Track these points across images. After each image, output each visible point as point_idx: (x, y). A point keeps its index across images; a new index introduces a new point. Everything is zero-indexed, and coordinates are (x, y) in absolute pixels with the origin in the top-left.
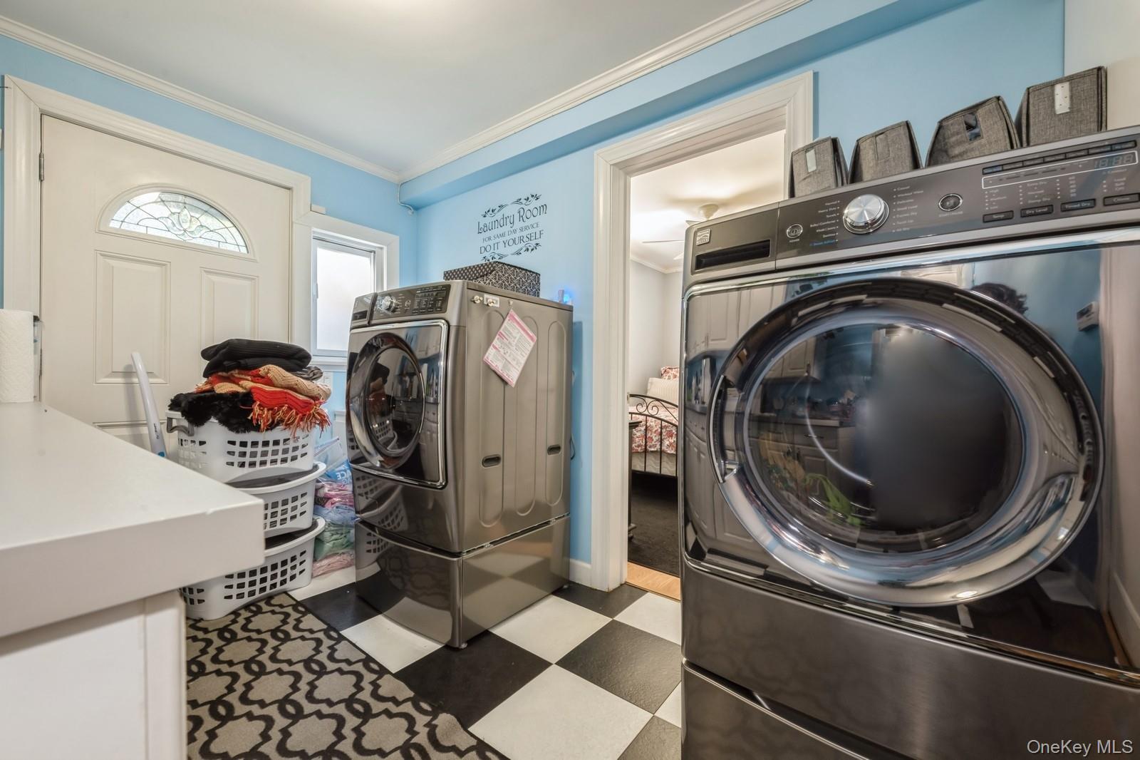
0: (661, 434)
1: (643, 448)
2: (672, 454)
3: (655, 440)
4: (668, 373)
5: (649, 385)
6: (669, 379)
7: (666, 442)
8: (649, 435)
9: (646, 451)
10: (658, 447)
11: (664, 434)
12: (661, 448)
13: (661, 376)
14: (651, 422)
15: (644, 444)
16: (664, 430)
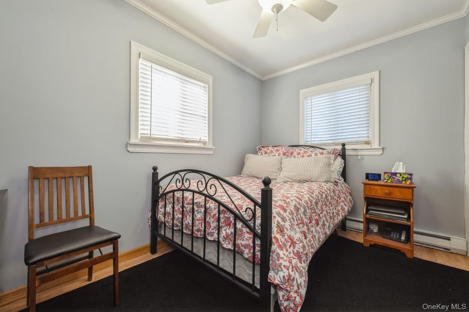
0: (219, 220)
1: (203, 233)
2: (229, 250)
3: (212, 227)
4: (261, 150)
5: (246, 159)
6: (262, 154)
7: (223, 233)
8: (208, 219)
9: (205, 238)
10: (216, 236)
11: (222, 220)
12: (218, 238)
13: (256, 153)
14: (211, 205)
15: (203, 229)
16: (222, 216)
